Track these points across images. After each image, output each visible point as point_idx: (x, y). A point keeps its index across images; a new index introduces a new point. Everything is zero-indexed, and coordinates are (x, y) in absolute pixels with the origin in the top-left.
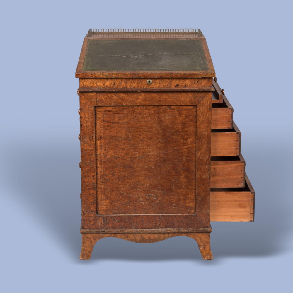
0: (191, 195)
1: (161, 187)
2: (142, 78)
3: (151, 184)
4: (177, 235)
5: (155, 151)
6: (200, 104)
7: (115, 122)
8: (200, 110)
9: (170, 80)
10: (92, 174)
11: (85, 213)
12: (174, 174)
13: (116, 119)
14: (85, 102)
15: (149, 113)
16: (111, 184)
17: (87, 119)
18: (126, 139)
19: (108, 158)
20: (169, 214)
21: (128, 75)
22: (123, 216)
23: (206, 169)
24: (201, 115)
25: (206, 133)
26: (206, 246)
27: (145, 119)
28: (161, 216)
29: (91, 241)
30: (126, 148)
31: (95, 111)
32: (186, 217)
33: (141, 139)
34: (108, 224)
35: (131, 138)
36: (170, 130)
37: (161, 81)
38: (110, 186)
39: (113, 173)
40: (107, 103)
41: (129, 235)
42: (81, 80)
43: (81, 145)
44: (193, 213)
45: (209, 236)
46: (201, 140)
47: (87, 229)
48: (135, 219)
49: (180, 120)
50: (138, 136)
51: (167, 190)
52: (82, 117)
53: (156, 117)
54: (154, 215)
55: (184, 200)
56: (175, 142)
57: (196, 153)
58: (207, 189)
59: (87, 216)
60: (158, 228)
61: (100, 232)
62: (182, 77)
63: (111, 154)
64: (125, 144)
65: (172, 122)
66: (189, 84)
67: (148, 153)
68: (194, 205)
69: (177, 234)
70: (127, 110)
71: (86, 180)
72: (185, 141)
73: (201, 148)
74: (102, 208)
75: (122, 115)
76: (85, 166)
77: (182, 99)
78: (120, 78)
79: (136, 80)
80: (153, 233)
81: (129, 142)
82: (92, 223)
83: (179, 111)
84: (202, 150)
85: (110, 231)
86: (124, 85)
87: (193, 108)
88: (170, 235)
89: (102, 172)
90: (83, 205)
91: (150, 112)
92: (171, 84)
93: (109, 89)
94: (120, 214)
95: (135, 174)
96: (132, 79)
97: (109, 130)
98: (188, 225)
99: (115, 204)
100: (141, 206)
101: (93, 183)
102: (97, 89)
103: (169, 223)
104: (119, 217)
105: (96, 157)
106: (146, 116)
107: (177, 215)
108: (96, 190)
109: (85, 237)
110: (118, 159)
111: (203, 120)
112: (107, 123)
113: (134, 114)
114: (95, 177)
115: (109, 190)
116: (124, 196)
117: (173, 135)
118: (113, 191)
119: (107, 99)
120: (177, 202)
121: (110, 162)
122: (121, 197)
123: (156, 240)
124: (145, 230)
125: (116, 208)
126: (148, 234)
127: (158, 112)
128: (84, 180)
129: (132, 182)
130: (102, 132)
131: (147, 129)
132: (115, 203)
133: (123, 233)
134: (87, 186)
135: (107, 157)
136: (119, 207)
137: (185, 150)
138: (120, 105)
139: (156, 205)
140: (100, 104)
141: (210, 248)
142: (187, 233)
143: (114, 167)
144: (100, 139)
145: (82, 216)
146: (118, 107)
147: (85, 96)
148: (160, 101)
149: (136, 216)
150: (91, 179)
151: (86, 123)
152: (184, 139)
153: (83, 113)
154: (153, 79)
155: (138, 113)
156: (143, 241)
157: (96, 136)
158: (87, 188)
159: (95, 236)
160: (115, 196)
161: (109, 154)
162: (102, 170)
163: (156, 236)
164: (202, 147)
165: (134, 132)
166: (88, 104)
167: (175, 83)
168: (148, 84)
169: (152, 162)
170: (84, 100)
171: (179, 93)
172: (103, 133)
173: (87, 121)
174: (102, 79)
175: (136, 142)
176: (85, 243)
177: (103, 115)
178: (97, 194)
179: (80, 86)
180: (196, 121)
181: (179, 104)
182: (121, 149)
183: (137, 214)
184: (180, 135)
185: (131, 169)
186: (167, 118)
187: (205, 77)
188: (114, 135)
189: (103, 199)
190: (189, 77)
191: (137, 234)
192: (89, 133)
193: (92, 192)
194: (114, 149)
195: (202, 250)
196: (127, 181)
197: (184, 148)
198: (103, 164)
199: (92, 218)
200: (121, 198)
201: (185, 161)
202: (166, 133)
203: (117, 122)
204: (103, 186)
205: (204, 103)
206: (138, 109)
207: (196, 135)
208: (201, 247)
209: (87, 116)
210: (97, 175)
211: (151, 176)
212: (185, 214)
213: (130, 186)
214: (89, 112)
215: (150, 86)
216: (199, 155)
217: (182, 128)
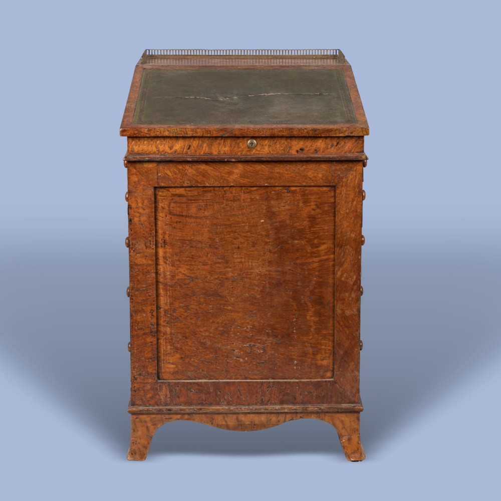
0: (326, 346)
1: (272, 332)
2: (239, 137)
3: (254, 326)
4: (301, 417)
5: (262, 267)
6: (341, 184)
7: (190, 215)
8: (341, 194)
9: (289, 140)
10: (149, 308)
11: (137, 378)
12: (296, 308)
13: (193, 210)
14: (136, 179)
15: (252, 199)
16: (183, 326)
17: (141, 211)
18: (210, 246)
19: (178, 279)
20: (287, 379)
21: (214, 132)
22: (205, 382)
23: (353, 298)
24: (343, 203)
25: (353, 235)
26: (352, 437)
27: (244, 211)
28: (274, 382)
29: (147, 427)
30: (210, 262)
31: (155, 195)
32: (317, 385)
33: (237, 246)
34: (179, 397)
35: (218, 244)
36: (289, 230)
37: (272, 142)
38: (182, 328)
39: (187, 306)
40: (176, 182)
41: (216, 417)
42: (130, 140)
43: (130, 255)
44: (330, 378)
45: (358, 419)
46: (343, 247)
47: (141, 405)
48: (227, 388)
49: (306, 211)
50: (232, 240)
51: (283, 337)
52: (132, 207)
53: (263, 206)
54: (260, 382)
55: (313, 354)
56: (298, 250)
57: (334, 271)
58: (354, 334)
59: (141, 383)
60: (266, 404)
61: (163, 411)
62: (310, 135)
63: (183, 272)
64: (208, 254)
65: (291, 216)
66: (322, 148)
67: (249, 271)
68: (331, 363)
69: (301, 415)
70: (211, 194)
71: (138, 318)
72: (315, 250)
73: (343, 263)
74: (168, 368)
75: (203, 203)
76: (137, 293)
77: (310, 174)
78: (199, 137)
79: (229, 141)
80: (258, 413)
81: (215, 250)
82: (149, 396)
83: (304, 195)
84: (346, 265)
85: (181, 410)
86: (207, 149)
87: (329, 191)
88: (288, 416)
89: (167, 305)
90: (133, 362)
91: (253, 197)
92: (290, 147)
93: (180, 156)
94: (199, 379)
95: (225, 307)
96: (222, 139)
97: (179, 230)
98: (321, 399)
99: (191, 362)
100: (236, 364)
101: (152, 325)
102: (158, 156)
103: (286, 395)
104: (197, 384)
105: (157, 278)
106: (247, 204)
107: (300, 381)
108: (156, 337)
109: (137, 420)
110: (197, 280)
111: (348, 211)
112: (175, 217)
113: (225, 202)
114: (155, 314)
115: (180, 337)
116: (207, 346)
117: (293, 239)
118: (186, 338)
119: (176, 174)
120: (300, 358)
121: (181, 286)
122: (200, 348)
123: (263, 426)
124: (243, 408)
125: (192, 368)
126: (248, 415)
127: (267, 198)
128: (135, 318)
129: (220, 321)
130: (167, 232)
131: (247, 228)
132: (191, 358)
133: (206, 413)
134: (141, 329)
135: (177, 277)
136: (197, 366)
137: (315, 265)
138: (199, 185)
139: (263, 363)
140: (164, 183)
141: (359, 440)
142: (319, 413)
143: (188, 295)
144: (163, 245)
145: (132, 383)
146: (195, 188)
147: (138, 170)
148: (271, 178)
149: (228, 382)
150: (147, 317)
151: (140, 216)
152: (313, 246)
153: (133, 199)
154: (258, 139)
155: (232, 198)
156: (240, 426)
157: (156, 241)
158: (141, 332)
159: (155, 418)
160: (191, 346)
161: (180, 272)
162: (167, 300)
163: (263, 418)
164: (346, 259)
165: (225, 233)
166: (142, 183)
167: (297, 145)
168: (249, 148)
169: (257, 286)
170: (135, 176)
171: (304, 164)
172: (170, 235)
173: (140, 214)
174: (168, 140)
175: (227, 250)
176: (138, 431)
177: (170, 203)
178: (158, 343)
179: (128, 150)
180: (335, 213)
181: (304, 184)
182: (201, 264)
183: (230, 379)
184: (305, 238)
185: (218, 298)
186: (282, 207)
187: (350, 135)
188: (189, 238)
189: (169, 352)
190: (323, 136)
191: (230, 415)
192: (144, 234)
193: (150, 339)
194: (189, 263)
195: (346, 444)
196: (211, 321)
197: (313, 262)
198: (170, 290)
199: (149, 387)
200: (201, 351)
201: (316, 284)
202: (281, 235)
203: (194, 215)
204: (168, 330)
205: (349, 181)
206: (231, 193)
207: (335, 239)
208: (344, 438)
209: (140, 205)
210: (159, 310)
211: (254, 312)
212: (315, 380)
213: (216, 329)
214: (144, 197)
215: (254, 151)
216: (339, 273)
217: (309, 227)
